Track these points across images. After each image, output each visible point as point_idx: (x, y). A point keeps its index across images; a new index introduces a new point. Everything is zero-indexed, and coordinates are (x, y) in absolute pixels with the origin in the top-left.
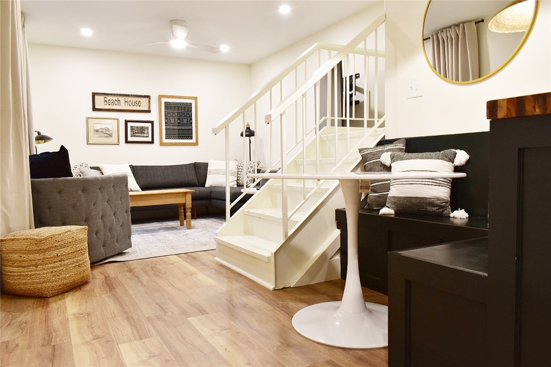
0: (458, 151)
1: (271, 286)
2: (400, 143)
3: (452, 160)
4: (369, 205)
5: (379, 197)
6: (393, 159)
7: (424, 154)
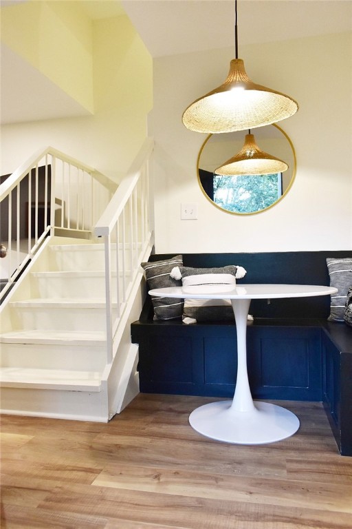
0: (237, 267)
1: (105, 419)
2: (179, 258)
3: (234, 274)
4: (158, 316)
5: (170, 308)
6: (184, 274)
7: (211, 269)
